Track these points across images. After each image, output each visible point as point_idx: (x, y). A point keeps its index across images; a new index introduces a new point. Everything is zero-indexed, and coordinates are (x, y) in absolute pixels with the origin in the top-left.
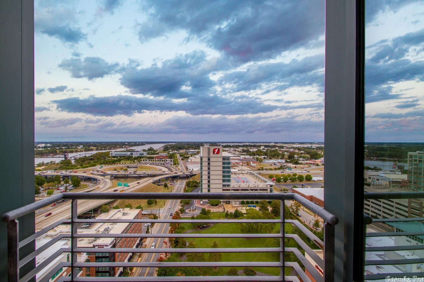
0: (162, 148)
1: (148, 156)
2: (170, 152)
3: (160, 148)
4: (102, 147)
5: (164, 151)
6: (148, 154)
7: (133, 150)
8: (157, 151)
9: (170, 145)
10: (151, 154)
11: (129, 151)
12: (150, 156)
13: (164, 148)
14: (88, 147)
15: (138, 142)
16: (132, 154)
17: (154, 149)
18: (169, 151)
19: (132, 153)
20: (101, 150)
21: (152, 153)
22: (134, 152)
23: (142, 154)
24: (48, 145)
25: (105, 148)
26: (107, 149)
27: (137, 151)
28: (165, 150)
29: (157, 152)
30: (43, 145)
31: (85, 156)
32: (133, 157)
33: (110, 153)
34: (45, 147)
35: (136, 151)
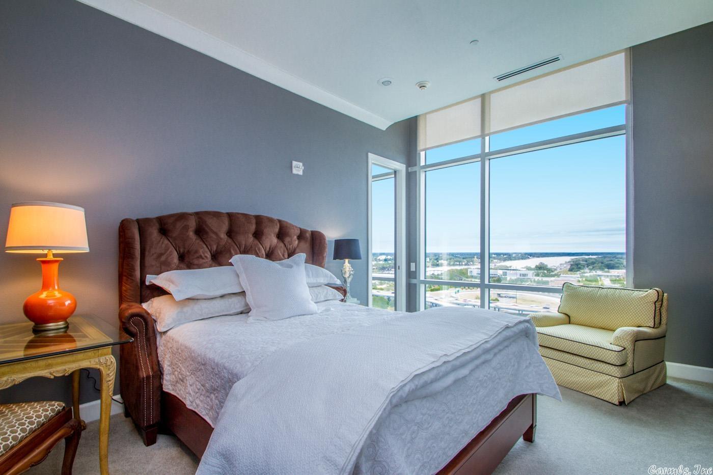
0: (565, 265)
1: (536, 280)
2: (584, 273)
3: (561, 264)
4: (456, 261)
5: (571, 270)
6: (537, 275)
7: (507, 267)
8: (556, 270)
9: (586, 260)
10: (542, 276)
11: (500, 269)
12: (540, 278)
13: (572, 265)
14: (436, 261)
15: (515, 253)
16: (505, 274)
17: (549, 266)
18: (582, 271)
19: (506, 272)
20: (454, 265)
21: (544, 273)
22: (509, 270)
23: (524, 275)
24: (389, 257)
25: (459, 262)
26: (462, 265)
27: (515, 268)
28: (573, 269)
29: (556, 272)
30: (383, 257)
31: (433, 274)
32: (508, 279)
33: (469, 270)
34: (386, 260)
35: (512, 268)
